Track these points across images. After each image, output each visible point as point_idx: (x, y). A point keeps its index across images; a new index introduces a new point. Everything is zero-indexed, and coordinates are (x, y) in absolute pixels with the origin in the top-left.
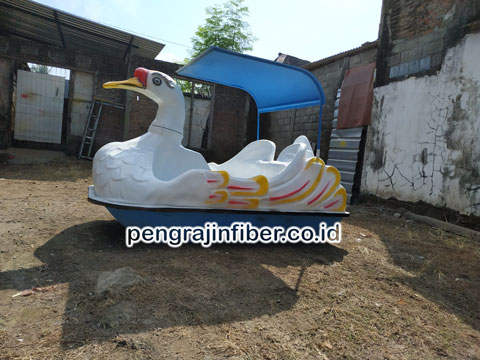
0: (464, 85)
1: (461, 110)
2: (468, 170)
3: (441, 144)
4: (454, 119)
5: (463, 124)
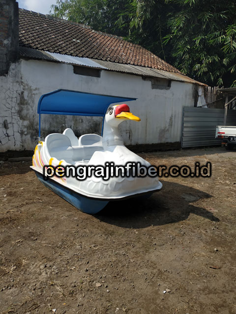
0: (24, 86)
1: (25, 100)
2: (33, 130)
3: (16, 117)
4: (22, 104)
5: (27, 107)
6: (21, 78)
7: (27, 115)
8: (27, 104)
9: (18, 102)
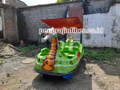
0: (116, 17)
1: (116, 23)
2: (119, 38)
3: (110, 32)
4: (114, 25)
5: (117, 27)
6: (115, 13)
7: (116, 31)
8: (116, 25)
9: (112, 24)
